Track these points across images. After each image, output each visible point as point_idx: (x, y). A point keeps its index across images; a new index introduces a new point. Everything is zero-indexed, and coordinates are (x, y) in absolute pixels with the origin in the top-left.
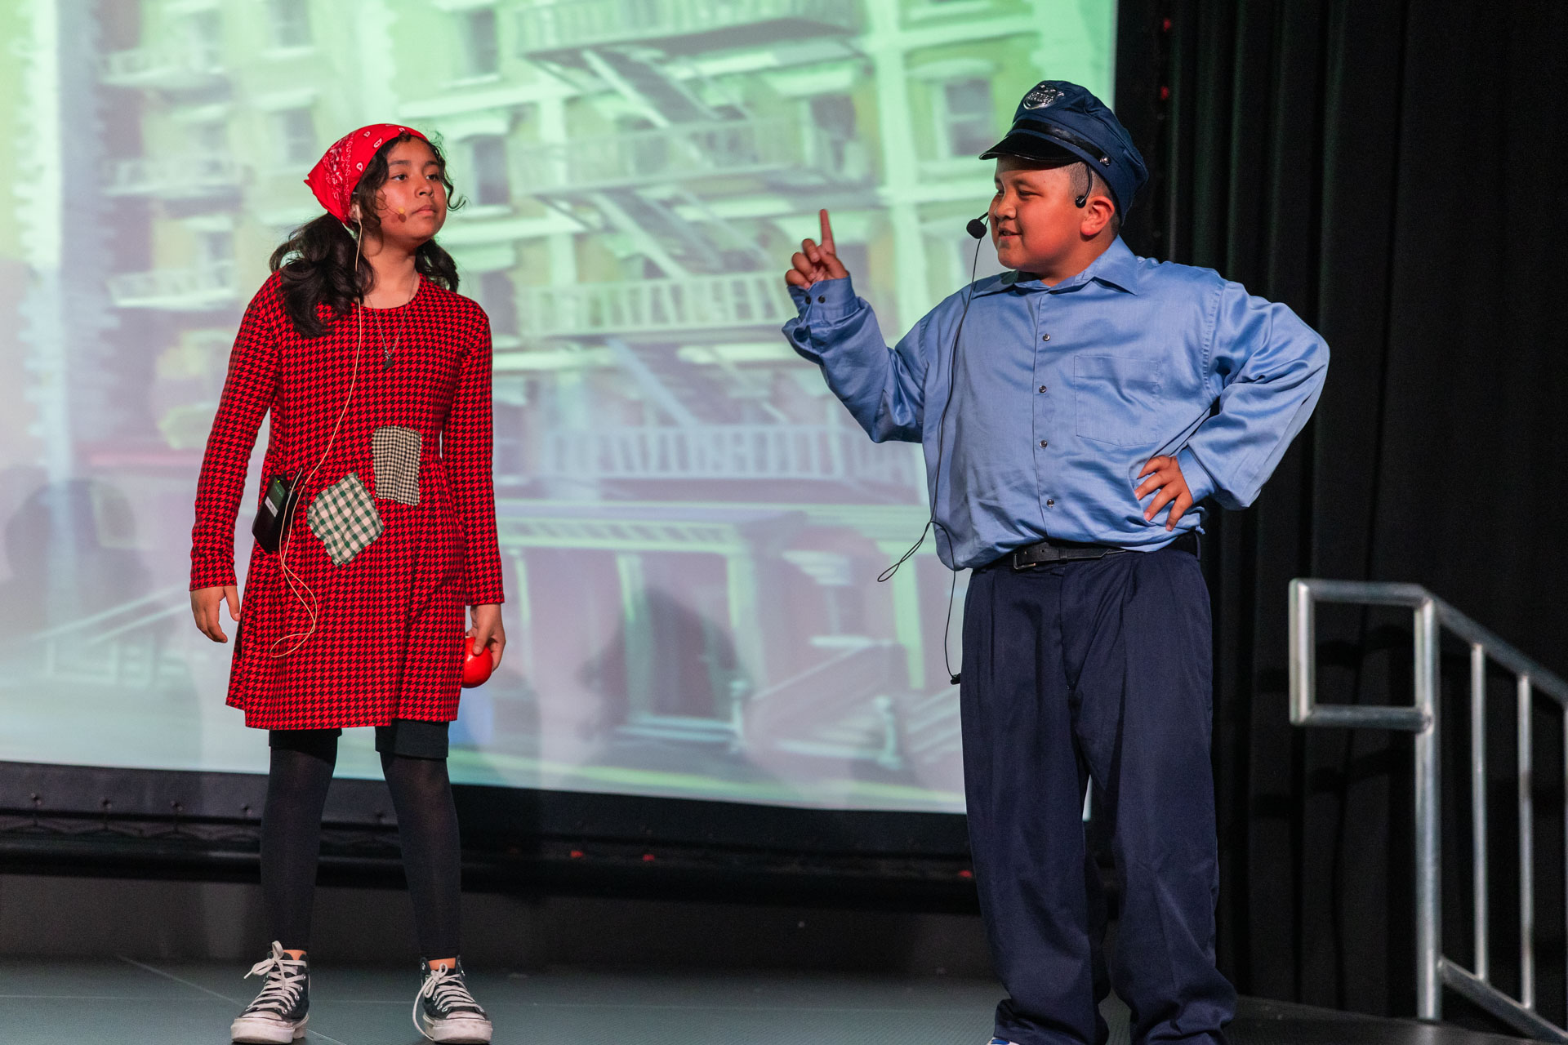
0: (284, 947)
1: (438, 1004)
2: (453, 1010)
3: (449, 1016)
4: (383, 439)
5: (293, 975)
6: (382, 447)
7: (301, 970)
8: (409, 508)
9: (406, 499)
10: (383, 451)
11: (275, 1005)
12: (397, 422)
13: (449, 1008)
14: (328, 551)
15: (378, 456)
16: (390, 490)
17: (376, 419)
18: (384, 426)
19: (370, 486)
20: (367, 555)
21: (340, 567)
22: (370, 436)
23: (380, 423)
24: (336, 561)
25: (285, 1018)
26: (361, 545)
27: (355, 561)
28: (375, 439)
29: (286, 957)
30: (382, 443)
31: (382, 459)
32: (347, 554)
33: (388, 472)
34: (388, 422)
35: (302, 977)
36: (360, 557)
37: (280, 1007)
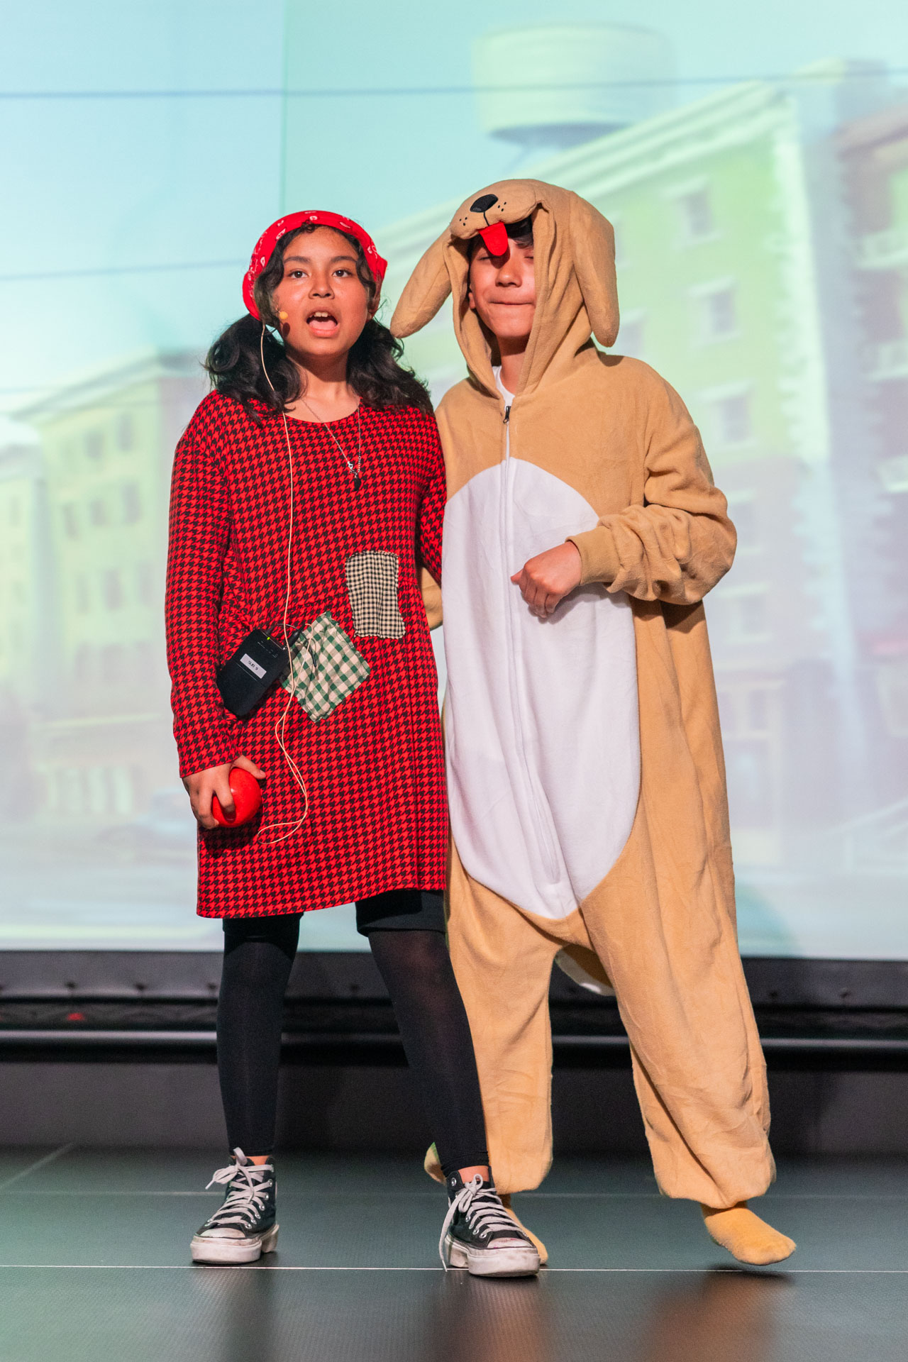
0: (246, 1154)
1: (474, 1228)
2: (494, 1236)
3: (491, 1245)
4: (356, 568)
5: (259, 1183)
6: (357, 578)
7: (267, 1176)
8: (393, 642)
9: (388, 633)
10: (357, 583)
11: (237, 1219)
12: (368, 546)
13: (488, 1234)
14: (304, 708)
15: (353, 588)
16: (371, 626)
17: (346, 547)
18: (356, 553)
19: (347, 624)
20: (349, 706)
21: (319, 724)
22: (342, 567)
23: (351, 551)
24: (314, 717)
25: (249, 1234)
26: (341, 696)
27: (335, 713)
28: (347, 569)
29: (250, 1164)
30: (356, 573)
31: (358, 592)
32: (326, 707)
33: (366, 605)
34: (360, 548)
35: (269, 1184)
36: (340, 709)
37: (244, 1222)
